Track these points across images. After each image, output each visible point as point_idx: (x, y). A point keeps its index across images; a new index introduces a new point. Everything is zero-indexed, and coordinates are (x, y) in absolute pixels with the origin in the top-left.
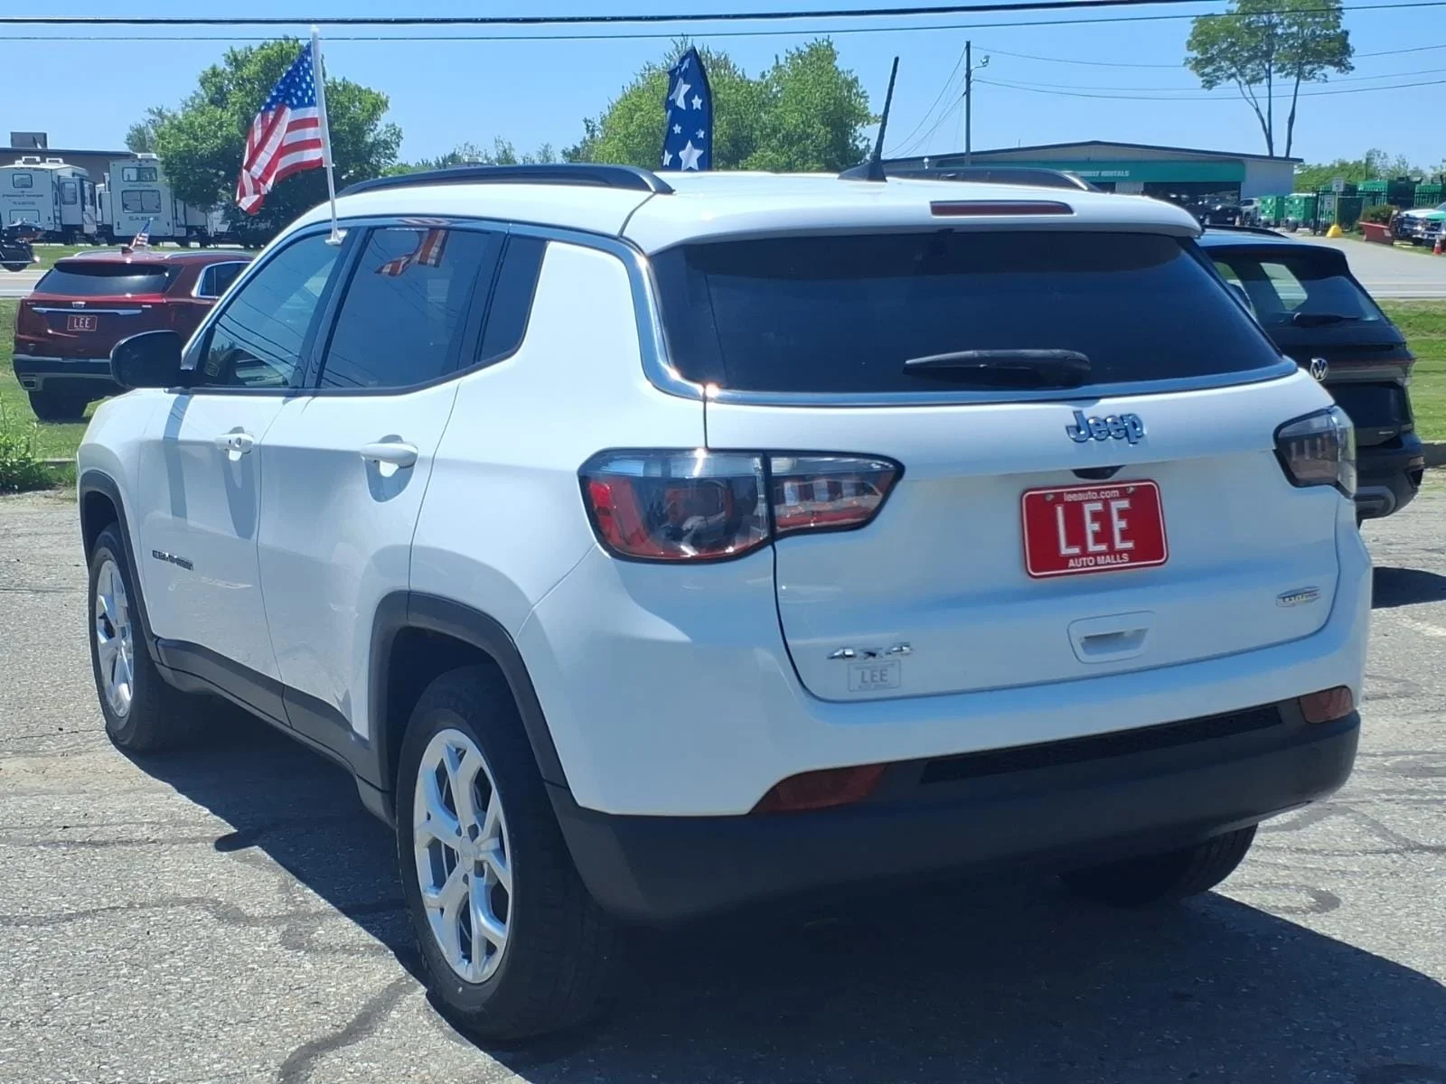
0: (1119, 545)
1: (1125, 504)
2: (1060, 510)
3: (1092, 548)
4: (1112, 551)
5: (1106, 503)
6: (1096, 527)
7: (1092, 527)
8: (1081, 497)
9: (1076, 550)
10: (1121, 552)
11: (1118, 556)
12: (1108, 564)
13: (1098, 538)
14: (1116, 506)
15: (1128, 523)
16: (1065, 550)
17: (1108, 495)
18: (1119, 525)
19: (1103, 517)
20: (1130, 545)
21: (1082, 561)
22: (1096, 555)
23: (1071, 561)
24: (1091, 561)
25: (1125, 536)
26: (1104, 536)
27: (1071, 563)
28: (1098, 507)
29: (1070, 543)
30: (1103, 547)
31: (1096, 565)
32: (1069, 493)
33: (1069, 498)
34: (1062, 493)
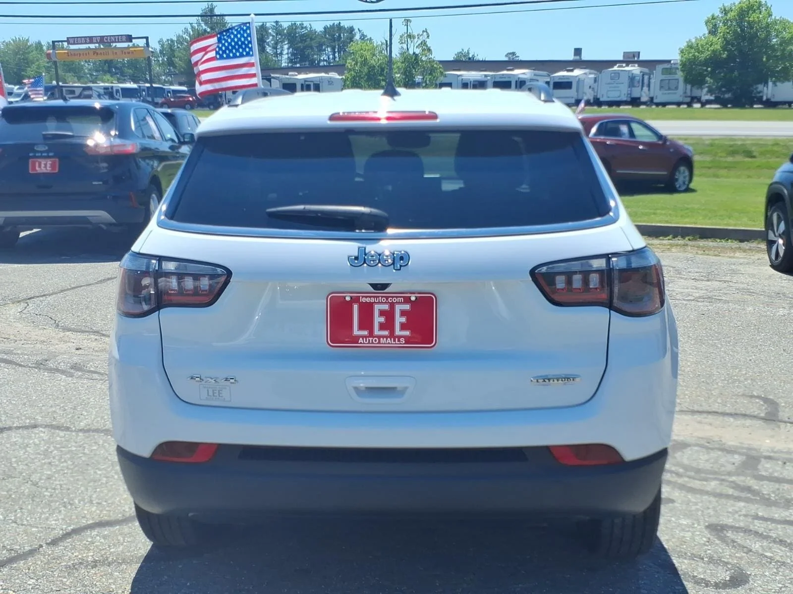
0: (398, 332)
1: (407, 307)
2: (356, 307)
3: (377, 332)
4: (392, 335)
5: (392, 306)
6: (382, 319)
7: (378, 320)
8: (372, 300)
9: (366, 333)
10: (399, 337)
11: (397, 339)
12: (389, 343)
13: (382, 327)
14: (398, 308)
15: (407, 320)
16: (356, 332)
17: (395, 300)
18: (399, 320)
19: (389, 315)
20: (407, 333)
21: (369, 340)
22: (379, 337)
23: (361, 339)
24: (376, 340)
25: (403, 327)
26: (388, 325)
27: (361, 340)
28: (386, 307)
29: (361, 328)
30: (386, 333)
31: (379, 343)
32: (363, 297)
33: (364, 300)
34: (360, 296)
